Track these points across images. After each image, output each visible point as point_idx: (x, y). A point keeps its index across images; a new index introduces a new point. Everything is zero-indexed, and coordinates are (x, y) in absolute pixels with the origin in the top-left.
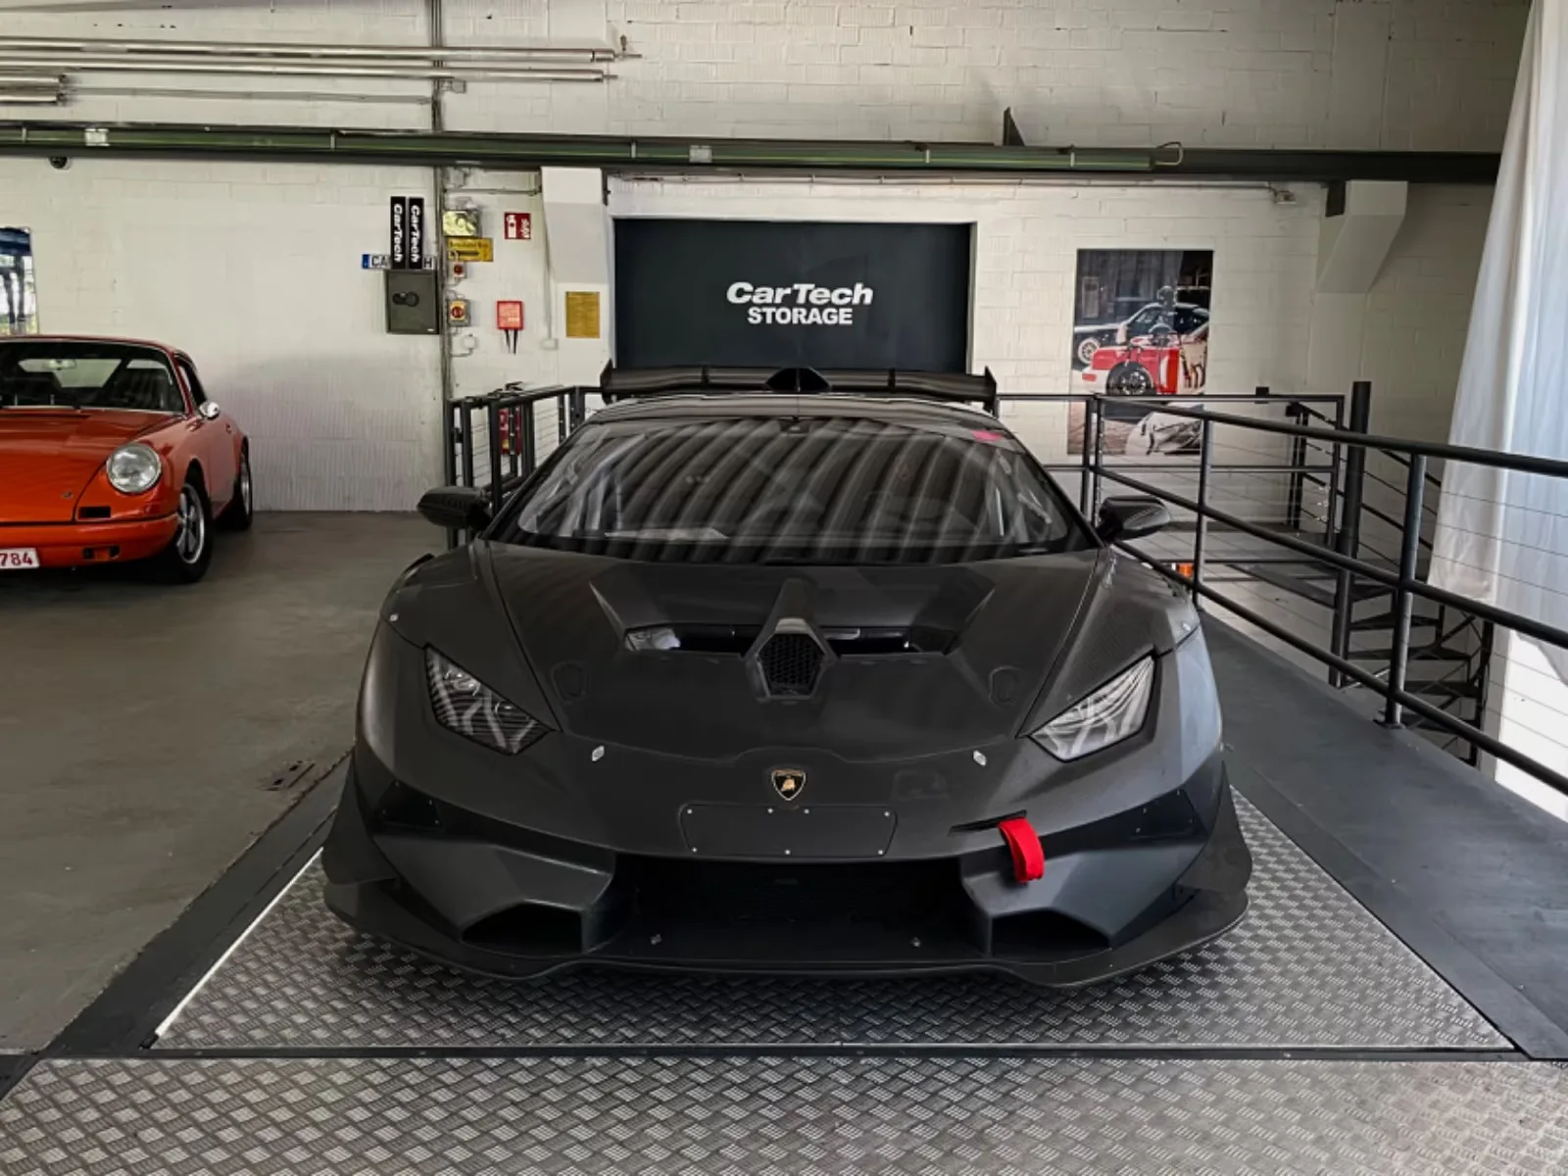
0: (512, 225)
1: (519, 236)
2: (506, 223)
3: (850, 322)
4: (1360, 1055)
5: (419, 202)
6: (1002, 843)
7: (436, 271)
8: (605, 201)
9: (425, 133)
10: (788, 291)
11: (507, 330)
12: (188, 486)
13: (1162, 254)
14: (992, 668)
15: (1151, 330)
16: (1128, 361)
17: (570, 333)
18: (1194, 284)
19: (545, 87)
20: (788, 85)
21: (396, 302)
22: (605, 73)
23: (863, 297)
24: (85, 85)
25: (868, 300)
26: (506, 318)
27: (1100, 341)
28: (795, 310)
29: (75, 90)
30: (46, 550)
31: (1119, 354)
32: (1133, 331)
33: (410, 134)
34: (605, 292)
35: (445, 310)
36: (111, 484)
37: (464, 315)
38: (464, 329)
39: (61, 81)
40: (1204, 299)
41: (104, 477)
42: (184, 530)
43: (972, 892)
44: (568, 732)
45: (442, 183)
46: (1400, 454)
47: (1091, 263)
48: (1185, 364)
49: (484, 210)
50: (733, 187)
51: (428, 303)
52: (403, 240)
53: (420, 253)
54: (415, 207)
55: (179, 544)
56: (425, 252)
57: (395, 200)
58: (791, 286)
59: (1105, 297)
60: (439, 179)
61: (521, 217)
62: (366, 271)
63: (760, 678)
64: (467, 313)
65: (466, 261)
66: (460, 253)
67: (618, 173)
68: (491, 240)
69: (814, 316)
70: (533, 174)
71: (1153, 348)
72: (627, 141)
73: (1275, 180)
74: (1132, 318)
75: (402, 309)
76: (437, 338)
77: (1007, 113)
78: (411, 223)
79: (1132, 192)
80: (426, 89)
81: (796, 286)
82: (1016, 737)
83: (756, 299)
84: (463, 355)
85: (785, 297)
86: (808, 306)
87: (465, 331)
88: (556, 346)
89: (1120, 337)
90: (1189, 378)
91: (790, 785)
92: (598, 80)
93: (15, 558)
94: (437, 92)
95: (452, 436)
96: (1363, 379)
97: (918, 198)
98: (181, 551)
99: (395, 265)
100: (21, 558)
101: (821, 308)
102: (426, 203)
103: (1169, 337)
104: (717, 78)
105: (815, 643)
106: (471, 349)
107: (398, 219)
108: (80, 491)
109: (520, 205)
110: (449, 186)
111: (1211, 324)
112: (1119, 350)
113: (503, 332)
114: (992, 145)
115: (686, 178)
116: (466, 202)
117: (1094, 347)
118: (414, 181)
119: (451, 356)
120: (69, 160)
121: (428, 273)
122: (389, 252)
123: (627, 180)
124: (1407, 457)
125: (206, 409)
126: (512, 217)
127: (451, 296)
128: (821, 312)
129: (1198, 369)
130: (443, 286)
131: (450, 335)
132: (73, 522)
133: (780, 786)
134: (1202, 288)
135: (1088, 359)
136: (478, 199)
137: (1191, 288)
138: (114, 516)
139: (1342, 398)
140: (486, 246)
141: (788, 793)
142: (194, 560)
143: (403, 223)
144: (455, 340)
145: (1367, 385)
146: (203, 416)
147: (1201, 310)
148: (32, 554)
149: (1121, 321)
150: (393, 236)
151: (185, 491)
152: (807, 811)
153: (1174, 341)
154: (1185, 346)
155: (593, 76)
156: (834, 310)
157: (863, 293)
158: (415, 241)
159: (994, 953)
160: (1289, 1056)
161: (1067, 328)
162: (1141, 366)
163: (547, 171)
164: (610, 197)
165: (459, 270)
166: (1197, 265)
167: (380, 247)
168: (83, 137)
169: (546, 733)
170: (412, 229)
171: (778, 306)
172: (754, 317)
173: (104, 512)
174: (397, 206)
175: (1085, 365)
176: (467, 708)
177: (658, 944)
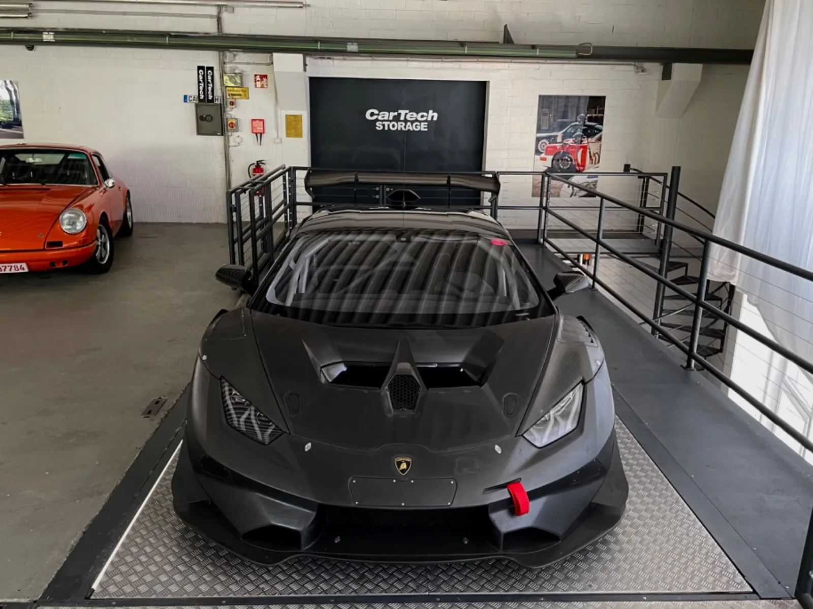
0: (258, 81)
1: (262, 87)
2: (255, 80)
3: (426, 130)
4: (679, 597)
5: (211, 69)
6: (508, 496)
7: (221, 104)
8: (305, 70)
9: (214, 35)
10: (396, 114)
11: (256, 134)
12: (101, 225)
13: (579, 97)
14: (503, 395)
15: (574, 136)
16: (562, 151)
17: (288, 135)
18: (595, 113)
19: (275, 10)
20: (396, 10)
21: (202, 120)
22: (304, 4)
23: (433, 117)
24: (42, 8)
25: (435, 119)
26: (256, 128)
27: (549, 141)
28: (399, 123)
29: (37, 11)
30: (31, 263)
31: (558, 148)
32: (565, 137)
33: (206, 35)
34: (305, 115)
35: (226, 124)
36: (62, 229)
37: (234, 126)
38: (235, 133)
39: (30, 6)
40: (601, 121)
41: (59, 225)
42: (100, 248)
43: (494, 521)
44: (292, 434)
45: (223, 59)
46: (700, 238)
47: (545, 102)
48: (590, 153)
49: (244, 73)
50: (369, 62)
51: (217, 119)
52: (204, 88)
53: (213, 94)
54: (209, 71)
55: (97, 255)
56: (215, 95)
57: (199, 68)
58: (397, 111)
59: (552, 120)
60: (221, 57)
61: (263, 77)
62: (185, 103)
63: (388, 402)
64: (237, 125)
65: (235, 99)
66: (233, 95)
67: (311, 55)
68: (248, 88)
69: (409, 126)
70: (269, 55)
71: (575, 145)
72: (315, 40)
73: (637, 62)
74: (565, 130)
75: (204, 123)
76: (222, 137)
77: (506, 26)
78: (208, 79)
79: (566, 66)
80: (214, 11)
81: (400, 111)
82: (516, 436)
83: (380, 118)
84: (236, 146)
85: (394, 117)
86: (406, 121)
87: (236, 134)
88: (281, 142)
89: (559, 139)
90: (592, 160)
91: (404, 466)
92: (301, 7)
93: (16, 268)
94: (219, 13)
95: (231, 208)
96: (677, 165)
97: (460, 69)
98: (98, 258)
99: (200, 100)
100: (19, 267)
101: (412, 122)
102: (215, 69)
103: (583, 139)
104: (360, 6)
105: (415, 380)
106: (239, 144)
107: (201, 78)
108: (47, 233)
109: (262, 70)
110: (227, 61)
111: (603, 133)
112: (558, 145)
113: (255, 135)
114: (498, 43)
115: (345, 58)
116: (235, 69)
117: (546, 144)
118: (209, 58)
119: (229, 146)
120: (35, 47)
121: (217, 105)
122: (197, 94)
123: (316, 58)
124: (703, 240)
125: (108, 183)
126: (258, 76)
127: (228, 116)
128: (412, 124)
129: (596, 155)
130: (224, 112)
131: (228, 136)
132: (44, 250)
133: (399, 466)
134: (600, 115)
135: (543, 150)
136: (241, 68)
137: (594, 115)
138: (64, 246)
139: (667, 174)
140: (245, 91)
141: (403, 471)
142: (105, 262)
143: (204, 79)
144: (231, 139)
145: (679, 168)
146: (107, 186)
147: (598, 126)
148: (24, 265)
149: (560, 131)
150: (199, 86)
151: (100, 228)
152: (412, 481)
153: (585, 142)
154: (590, 144)
155: (298, 5)
156: (418, 124)
157: (433, 115)
158: (210, 89)
159: (504, 549)
160: (645, 598)
161: (532, 134)
162: (569, 154)
163: (276, 55)
164: (307, 67)
165: (232, 103)
166: (597, 103)
167: (193, 91)
168: (42, 37)
169: (282, 434)
170: (208, 83)
171: (391, 121)
172: (379, 126)
173: (59, 244)
174: (201, 71)
175: (542, 153)
176: (243, 414)
177: (339, 542)
